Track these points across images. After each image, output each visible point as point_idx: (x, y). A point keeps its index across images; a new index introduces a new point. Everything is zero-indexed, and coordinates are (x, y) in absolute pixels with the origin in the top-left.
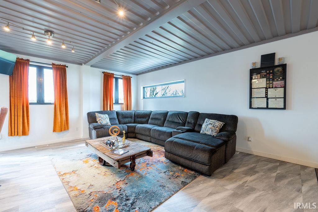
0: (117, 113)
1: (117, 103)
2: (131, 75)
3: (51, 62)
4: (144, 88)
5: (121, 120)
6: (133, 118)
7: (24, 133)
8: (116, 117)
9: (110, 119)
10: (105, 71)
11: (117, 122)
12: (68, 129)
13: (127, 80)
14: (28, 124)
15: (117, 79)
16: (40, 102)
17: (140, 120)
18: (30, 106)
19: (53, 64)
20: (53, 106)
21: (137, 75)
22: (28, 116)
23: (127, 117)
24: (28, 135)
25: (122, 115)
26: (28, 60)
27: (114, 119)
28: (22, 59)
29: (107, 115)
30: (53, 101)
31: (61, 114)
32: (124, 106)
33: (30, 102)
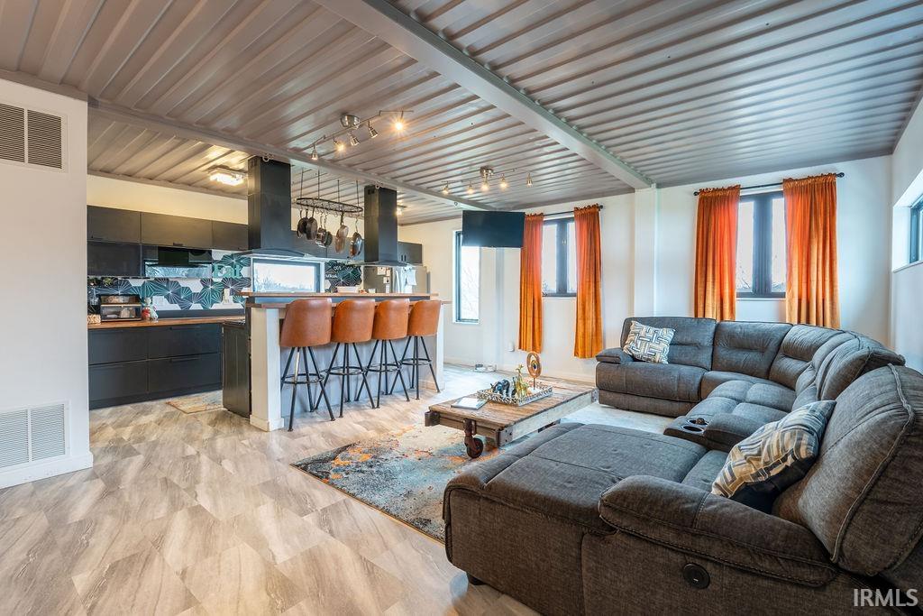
0: (718, 329)
2: (840, 167)
3: (570, 206)
5: (722, 352)
6: (767, 357)
7: (535, 349)
8: (710, 341)
9: (673, 345)
10: (707, 185)
11: (705, 356)
15: (763, 199)
16: (562, 291)
17: (785, 363)
19: (576, 210)
20: (575, 300)
21: (891, 151)
22: (539, 318)
25: (733, 335)
26: (542, 215)
27: (698, 347)
28: (535, 215)
29: (667, 332)
32: (789, 307)
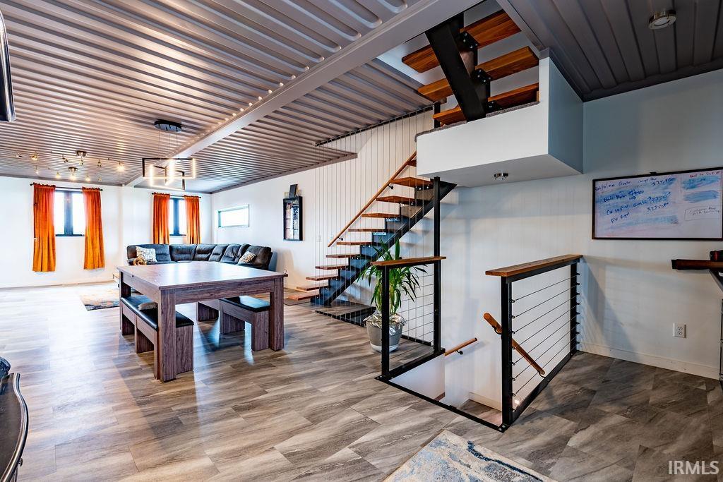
0: (171, 248)
1: (177, 233)
2: (199, 195)
3: (81, 186)
4: (219, 212)
5: (175, 256)
6: (192, 254)
7: (50, 269)
8: (168, 252)
9: (157, 254)
10: (156, 191)
11: (169, 257)
12: (103, 266)
13: (194, 203)
14: (54, 258)
15: (176, 200)
17: (200, 256)
18: (56, 238)
19: (84, 188)
20: (84, 238)
21: (211, 193)
22: (54, 250)
23: (185, 253)
24: (54, 270)
25: (178, 249)
26: (54, 186)
27: (165, 254)
28: (47, 185)
29: (154, 250)
30: (84, 233)
31: (94, 248)
32: (187, 239)
33: (56, 233)
